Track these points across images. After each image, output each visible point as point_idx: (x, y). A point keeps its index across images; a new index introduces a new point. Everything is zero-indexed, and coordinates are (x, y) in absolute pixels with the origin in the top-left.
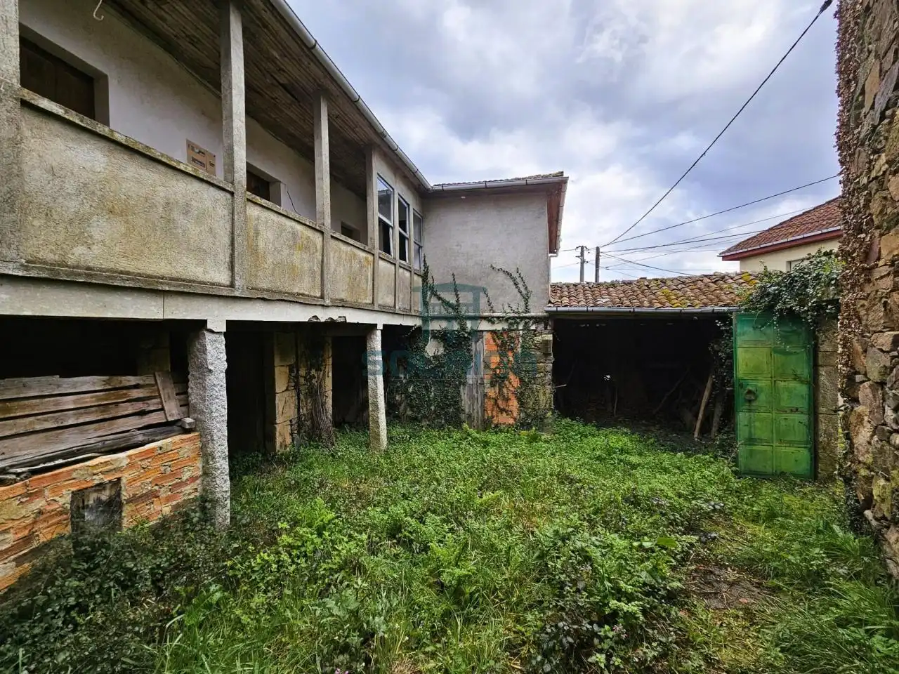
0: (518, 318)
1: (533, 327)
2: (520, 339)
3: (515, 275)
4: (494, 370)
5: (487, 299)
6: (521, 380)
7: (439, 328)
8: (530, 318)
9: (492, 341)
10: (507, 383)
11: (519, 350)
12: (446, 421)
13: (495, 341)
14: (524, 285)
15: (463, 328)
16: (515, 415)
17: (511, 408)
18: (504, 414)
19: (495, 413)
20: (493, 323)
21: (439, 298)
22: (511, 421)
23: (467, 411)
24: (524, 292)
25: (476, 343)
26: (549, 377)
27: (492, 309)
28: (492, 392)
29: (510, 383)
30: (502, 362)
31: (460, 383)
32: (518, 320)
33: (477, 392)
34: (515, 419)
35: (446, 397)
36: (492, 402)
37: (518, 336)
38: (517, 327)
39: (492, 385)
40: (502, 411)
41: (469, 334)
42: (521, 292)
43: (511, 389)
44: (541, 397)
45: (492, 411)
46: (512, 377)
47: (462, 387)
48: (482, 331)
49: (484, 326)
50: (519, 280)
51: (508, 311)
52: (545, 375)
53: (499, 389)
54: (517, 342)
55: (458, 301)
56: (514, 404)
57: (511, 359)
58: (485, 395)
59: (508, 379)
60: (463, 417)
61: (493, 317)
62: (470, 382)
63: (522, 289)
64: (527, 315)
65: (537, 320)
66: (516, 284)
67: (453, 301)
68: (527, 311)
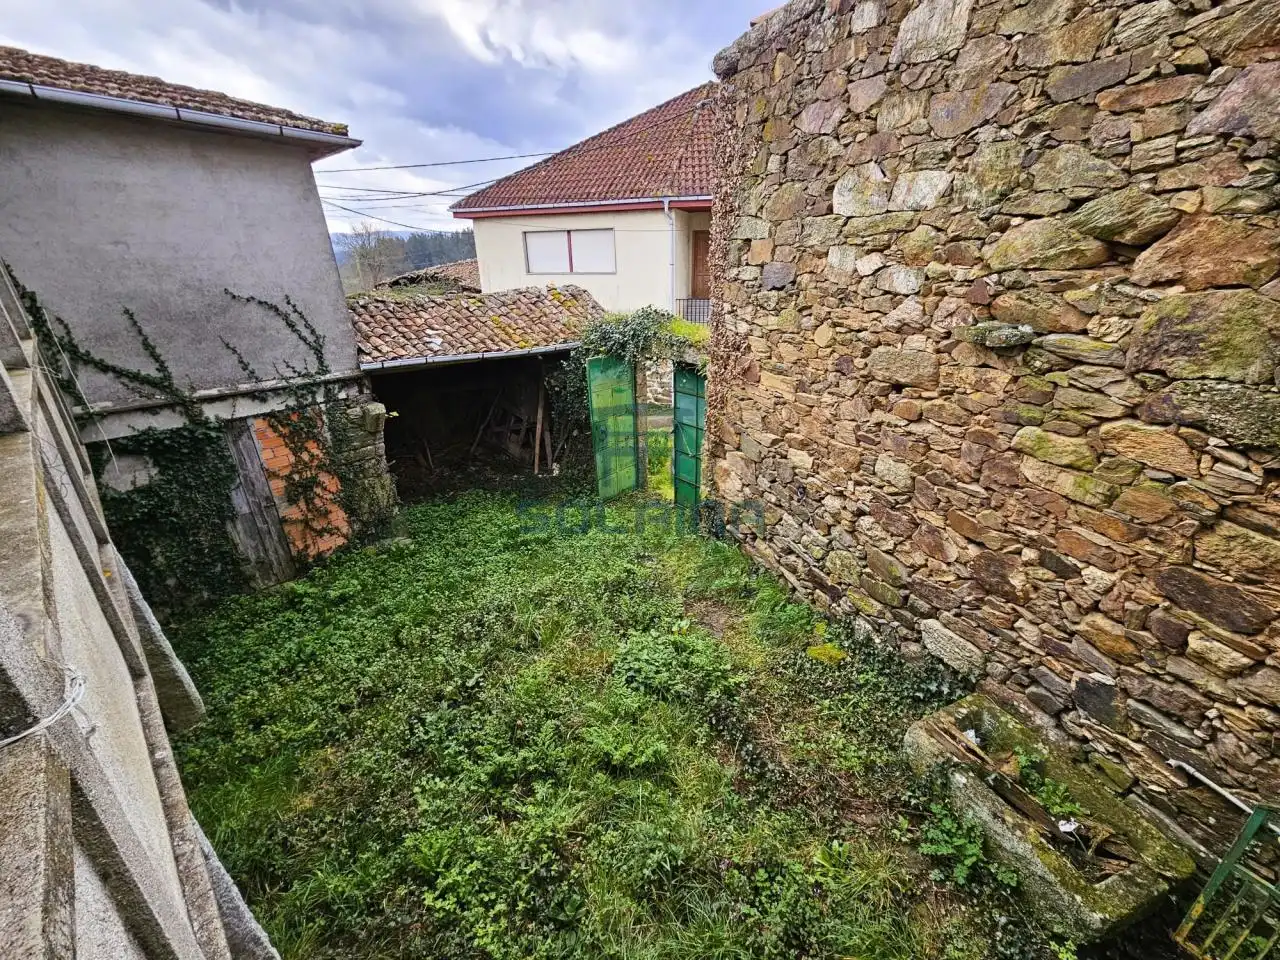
0: (312, 385)
1: (342, 395)
2: (324, 417)
3: (284, 308)
4: (288, 478)
5: (235, 357)
6: (342, 479)
7: (129, 433)
8: (335, 382)
9: (270, 433)
10: (318, 490)
11: (328, 435)
12: (213, 591)
13: (275, 430)
14: (307, 326)
15: (197, 421)
16: (345, 530)
17: (336, 524)
18: (326, 536)
19: (309, 542)
20: (264, 400)
21: (104, 368)
22: (341, 541)
23: (253, 557)
24: (311, 339)
25: (235, 443)
26: (384, 463)
27: (252, 375)
28: (293, 512)
29: (325, 489)
30: (299, 460)
31: (223, 520)
32: (314, 389)
33: (266, 522)
34: (345, 536)
35: (199, 552)
36: (300, 527)
37: (319, 414)
38: (314, 398)
39: (292, 500)
40: (320, 533)
41: (218, 429)
42: (304, 339)
43: (330, 496)
44: (380, 493)
45: (304, 539)
46: (324, 478)
47: (229, 527)
48: (244, 419)
49: (245, 409)
50: (294, 317)
51: (289, 373)
52: (379, 462)
53: (307, 505)
54: (319, 423)
55: (162, 368)
56: (339, 517)
57: (316, 452)
58: (283, 521)
59: (319, 484)
60: (248, 569)
61: (263, 391)
62: (245, 509)
63: (306, 333)
64: (328, 377)
65: (344, 383)
66: (291, 325)
67: (150, 370)
68: (324, 370)
